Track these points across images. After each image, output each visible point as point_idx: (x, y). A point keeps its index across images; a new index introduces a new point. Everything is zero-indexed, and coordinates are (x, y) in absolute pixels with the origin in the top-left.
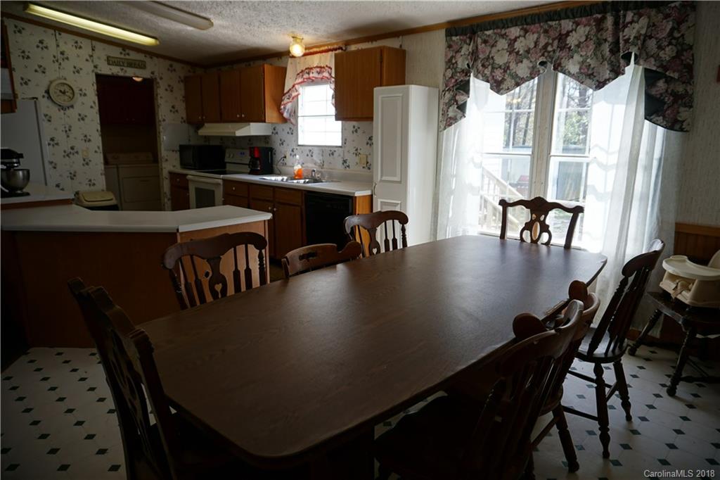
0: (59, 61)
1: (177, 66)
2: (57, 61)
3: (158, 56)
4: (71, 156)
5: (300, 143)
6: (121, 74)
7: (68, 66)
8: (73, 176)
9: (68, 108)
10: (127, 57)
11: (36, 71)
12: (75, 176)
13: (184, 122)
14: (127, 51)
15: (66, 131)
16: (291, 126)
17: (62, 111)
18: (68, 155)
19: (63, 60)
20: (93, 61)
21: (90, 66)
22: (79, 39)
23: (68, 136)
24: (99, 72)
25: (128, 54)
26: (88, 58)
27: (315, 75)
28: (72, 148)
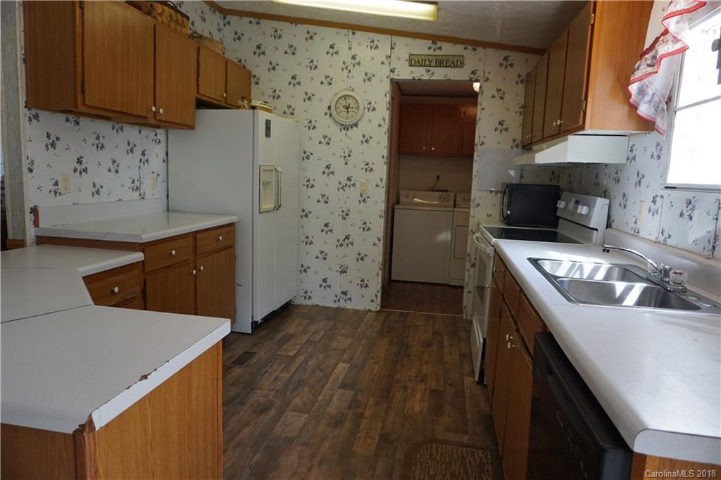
0: (349, 68)
1: (513, 56)
2: (347, 68)
3: (485, 45)
4: (347, 189)
6: (426, 77)
7: (358, 73)
8: (345, 215)
9: (352, 127)
10: (438, 52)
11: (321, 83)
12: (347, 215)
13: (517, 146)
14: (439, 44)
15: (345, 157)
17: (344, 132)
18: (342, 188)
19: (354, 65)
20: (390, 64)
21: (386, 69)
22: (375, 36)
23: (346, 164)
24: (396, 77)
25: (440, 48)
26: (385, 61)
28: (349, 179)
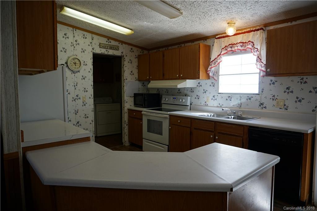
0: (74, 46)
1: (134, 48)
2: (73, 45)
3: (126, 43)
4: (76, 100)
5: (220, 92)
6: (106, 53)
7: (79, 48)
8: (76, 112)
9: (77, 72)
10: (110, 43)
11: (61, 51)
12: (77, 112)
13: (137, 80)
14: (110, 40)
15: (75, 86)
16: (214, 81)
17: (73, 74)
18: (74, 100)
19: (76, 44)
20: (92, 46)
21: (90, 48)
22: (85, 33)
23: (75, 89)
24: (95, 52)
25: (110, 42)
26: (90, 44)
27: (240, 48)
28: (77, 96)
